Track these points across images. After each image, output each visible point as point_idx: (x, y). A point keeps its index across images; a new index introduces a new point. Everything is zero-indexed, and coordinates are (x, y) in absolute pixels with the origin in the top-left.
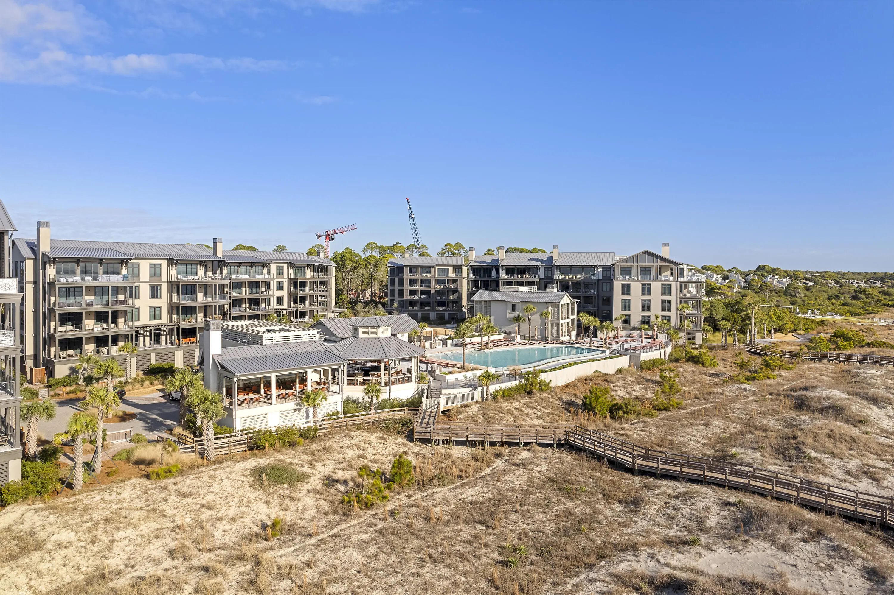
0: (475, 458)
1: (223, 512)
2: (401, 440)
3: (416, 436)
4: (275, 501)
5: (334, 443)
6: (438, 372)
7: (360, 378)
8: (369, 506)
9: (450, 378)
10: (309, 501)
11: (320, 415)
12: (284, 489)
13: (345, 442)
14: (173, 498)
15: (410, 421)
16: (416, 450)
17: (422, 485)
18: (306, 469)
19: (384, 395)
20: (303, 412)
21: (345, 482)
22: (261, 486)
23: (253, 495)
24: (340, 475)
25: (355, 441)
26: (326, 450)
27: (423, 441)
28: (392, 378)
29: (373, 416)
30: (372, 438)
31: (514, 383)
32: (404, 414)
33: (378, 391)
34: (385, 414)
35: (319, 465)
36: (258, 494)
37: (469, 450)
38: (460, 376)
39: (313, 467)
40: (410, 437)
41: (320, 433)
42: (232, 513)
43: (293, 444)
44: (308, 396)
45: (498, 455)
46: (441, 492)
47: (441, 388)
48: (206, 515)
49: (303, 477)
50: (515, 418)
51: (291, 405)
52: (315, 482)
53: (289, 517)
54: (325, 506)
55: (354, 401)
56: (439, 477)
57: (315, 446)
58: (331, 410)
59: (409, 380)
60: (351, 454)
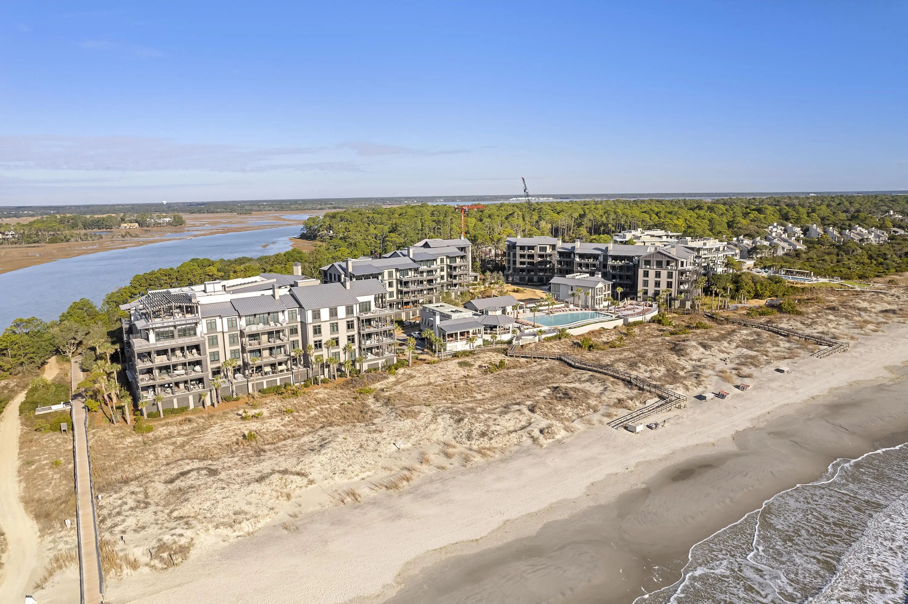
0: (527, 362)
1: (453, 373)
2: (503, 355)
3: (508, 354)
4: (466, 371)
5: (481, 355)
6: (522, 328)
7: (489, 331)
8: (492, 373)
9: (527, 331)
10: (475, 371)
11: (475, 345)
12: (468, 368)
13: (484, 355)
14: (439, 369)
15: (507, 349)
16: (508, 359)
17: (508, 369)
18: (473, 363)
19: (498, 338)
20: (469, 345)
21: (485, 367)
22: (461, 366)
23: (460, 369)
24: (484, 365)
25: (488, 355)
26: (478, 358)
27: (511, 356)
28: (503, 331)
29: (494, 346)
30: (494, 354)
31: (554, 334)
32: (505, 346)
33: (496, 337)
34: (499, 346)
35: (477, 362)
36: (461, 369)
37: (526, 359)
38: (531, 330)
39: (475, 362)
40: (506, 355)
41: (475, 352)
42: (455, 373)
43: (467, 356)
44: (470, 339)
45: (535, 362)
46: (512, 370)
47: (522, 336)
48: (449, 373)
49: (472, 365)
50: (548, 349)
51: (465, 342)
52: (476, 366)
53: (470, 374)
54: (480, 372)
55: (487, 341)
56: (513, 366)
57: (475, 356)
58: (478, 344)
59: (509, 332)
60: (486, 359)
